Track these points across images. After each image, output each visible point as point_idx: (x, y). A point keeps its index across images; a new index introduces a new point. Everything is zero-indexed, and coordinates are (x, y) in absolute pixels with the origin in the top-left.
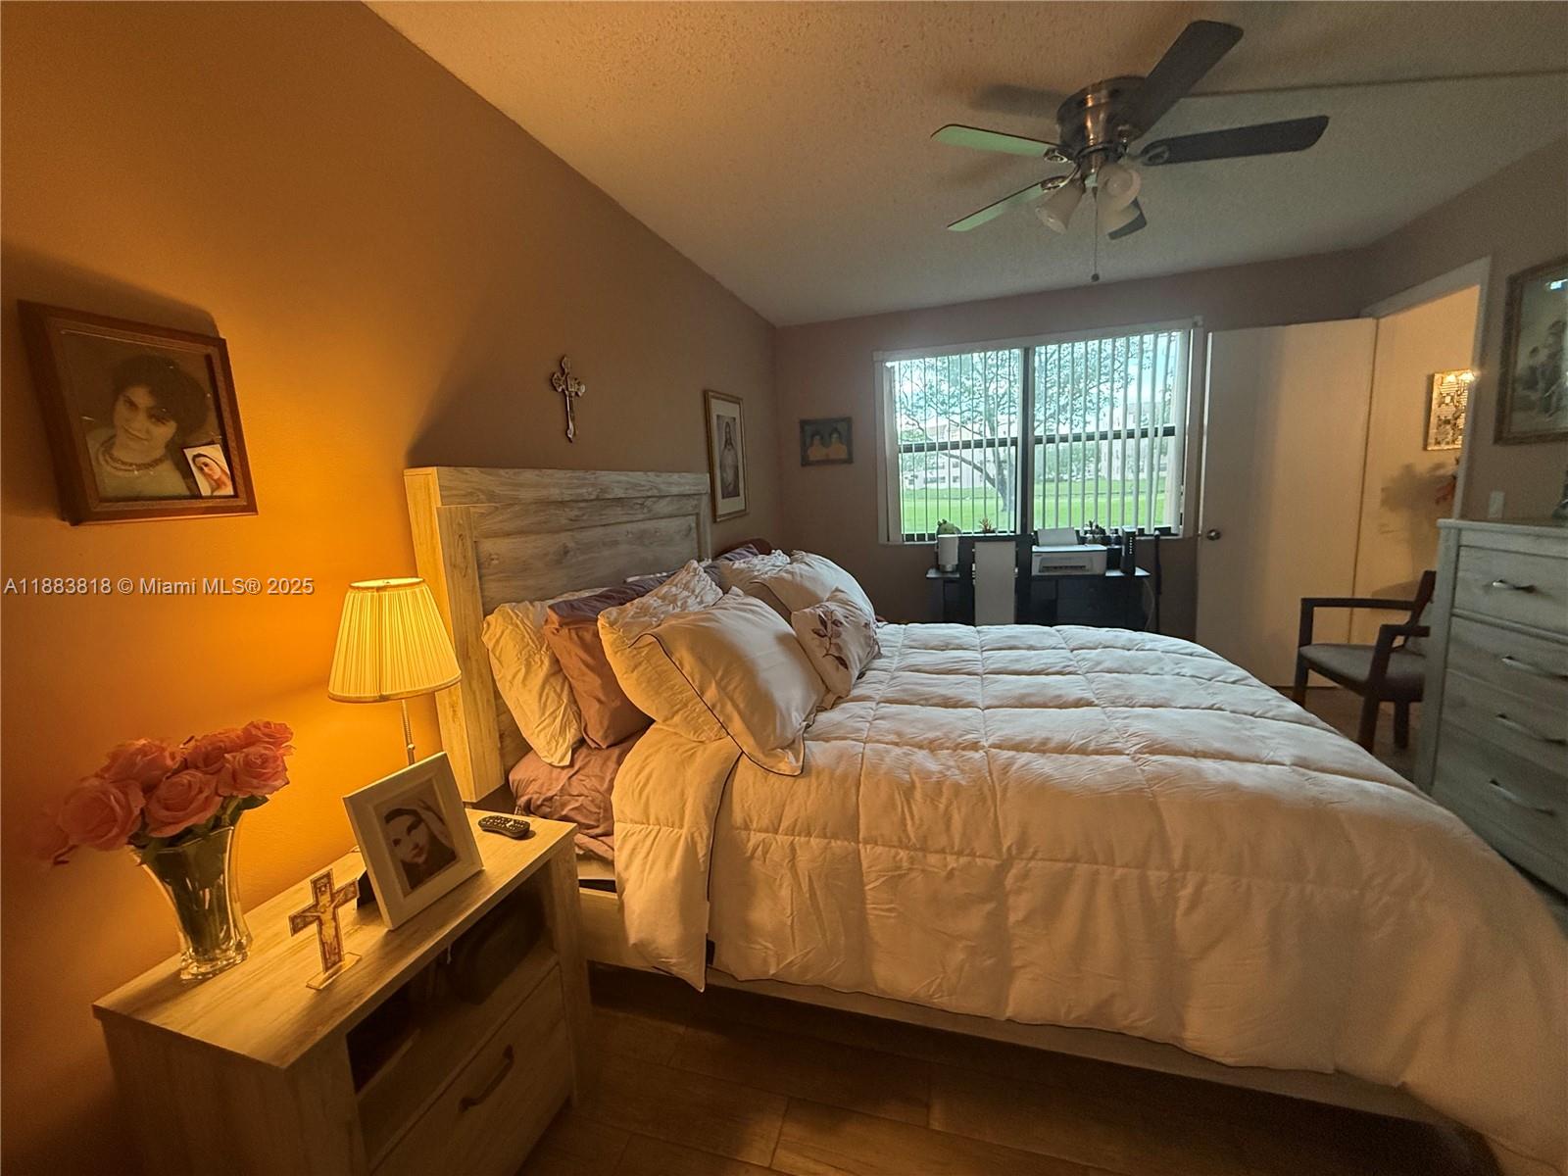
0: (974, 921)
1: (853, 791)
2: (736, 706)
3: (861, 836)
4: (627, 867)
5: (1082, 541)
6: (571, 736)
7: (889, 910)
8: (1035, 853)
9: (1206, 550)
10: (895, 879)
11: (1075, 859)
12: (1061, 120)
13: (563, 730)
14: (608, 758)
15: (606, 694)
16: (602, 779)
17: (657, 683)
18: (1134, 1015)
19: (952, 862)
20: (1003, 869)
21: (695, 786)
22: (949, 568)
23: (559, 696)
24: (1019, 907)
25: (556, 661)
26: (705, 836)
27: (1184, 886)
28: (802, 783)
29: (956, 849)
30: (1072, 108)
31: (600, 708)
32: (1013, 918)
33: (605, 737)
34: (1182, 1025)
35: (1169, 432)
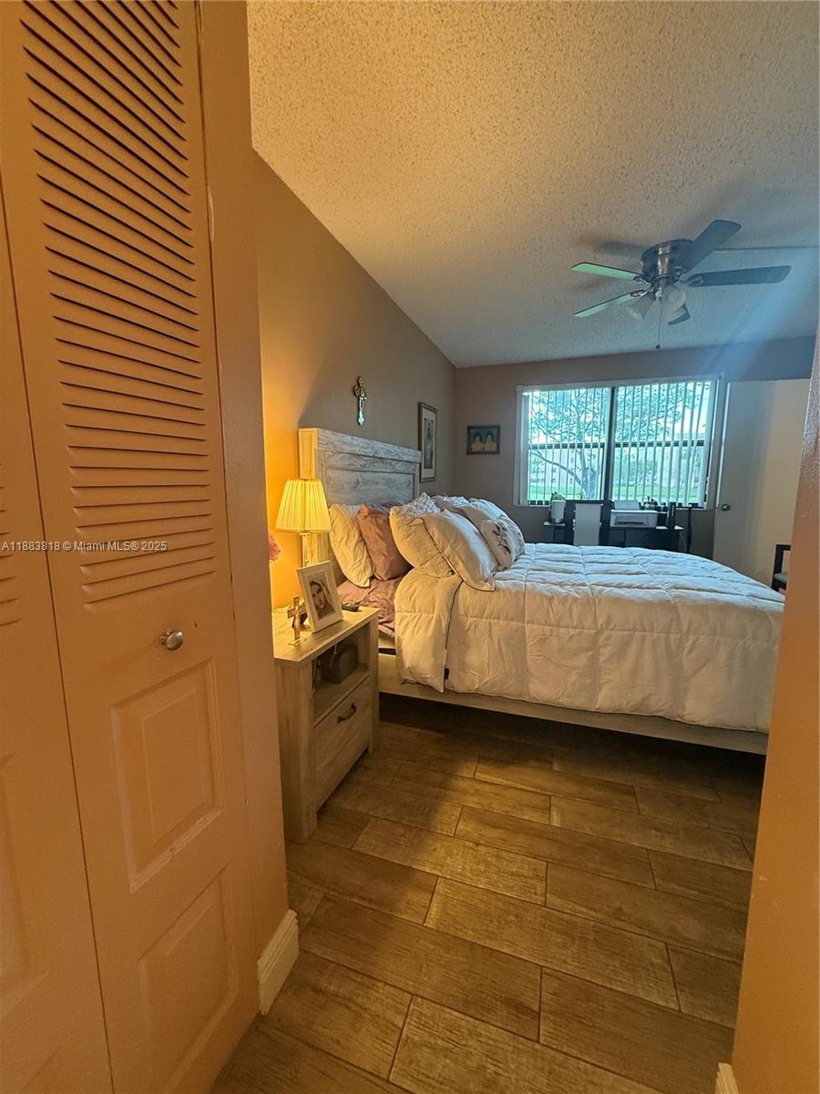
0: (582, 660)
1: (522, 598)
2: (459, 557)
3: (526, 618)
4: (403, 633)
5: (643, 508)
6: (368, 573)
7: (538, 656)
8: (615, 626)
9: (720, 516)
10: (543, 640)
11: (634, 630)
12: (644, 259)
13: (364, 570)
14: (389, 584)
15: (389, 552)
16: (387, 594)
17: (418, 546)
18: (660, 704)
19: (572, 632)
20: (598, 634)
21: (440, 595)
22: (558, 521)
23: (363, 552)
24: (606, 652)
25: (361, 535)
26: (446, 616)
27: (688, 642)
28: (495, 594)
29: (574, 625)
30: (651, 254)
31: (384, 560)
32: (602, 659)
33: (386, 574)
34: (684, 709)
35: (700, 444)
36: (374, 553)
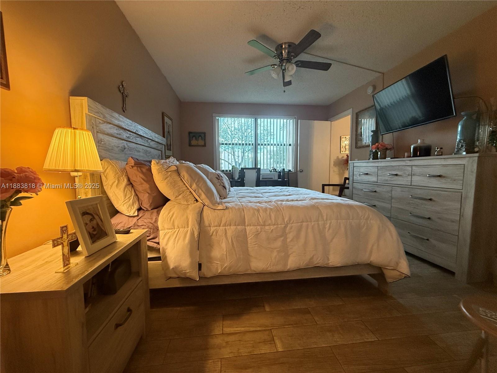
0: (279, 243)
1: (243, 212)
2: (202, 191)
3: (246, 224)
4: (166, 245)
5: (271, 172)
6: (136, 206)
7: (255, 245)
8: (293, 221)
9: (300, 175)
10: (257, 234)
11: (303, 222)
13: (133, 204)
14: (152, 213)
15: (151, 191)
16: (152, 219)
17: (173, 185)
19: (272, 227)
20: (286, 227)
21: (191, 216)
22: (236, 178)
23: (131, 192)
24: (290, 236)
25: (129, 180)
26: (197, 229)
27: (327, 225)
28: (227, 211)
29: (273, 224)
30: (279, 47)
31: (148, 196)
32: (288, 240)
33: (150, 206)
34: (328, 259)
35: (290, 145)
36: (140, 192)
